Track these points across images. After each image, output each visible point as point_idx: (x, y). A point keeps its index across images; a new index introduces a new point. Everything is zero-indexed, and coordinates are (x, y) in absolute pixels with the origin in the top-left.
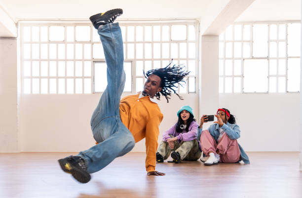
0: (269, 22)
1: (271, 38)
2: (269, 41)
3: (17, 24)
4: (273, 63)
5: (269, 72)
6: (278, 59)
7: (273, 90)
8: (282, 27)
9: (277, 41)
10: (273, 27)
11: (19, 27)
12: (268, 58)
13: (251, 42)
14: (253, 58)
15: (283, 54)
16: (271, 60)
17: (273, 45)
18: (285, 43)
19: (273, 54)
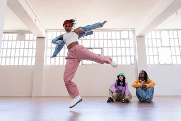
0: (168, 30)
1: (170, 37)
2: (169, 39)
3: (46, 31)
4: (173, 49)
5: (171, 53)
6: (175, 47)
7: (174, 63)
8: (175, 32)
9: (174, 39)
10: (171, 32)
11: (47, 32)
12: (170, 47)
13: (161, 39)
14: (162, 47)
15: (177, 45)
16: (171, 48)
17: (172, 40)
18: (177, 39)
19: (172, 45)
